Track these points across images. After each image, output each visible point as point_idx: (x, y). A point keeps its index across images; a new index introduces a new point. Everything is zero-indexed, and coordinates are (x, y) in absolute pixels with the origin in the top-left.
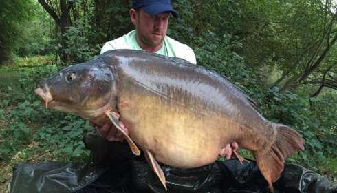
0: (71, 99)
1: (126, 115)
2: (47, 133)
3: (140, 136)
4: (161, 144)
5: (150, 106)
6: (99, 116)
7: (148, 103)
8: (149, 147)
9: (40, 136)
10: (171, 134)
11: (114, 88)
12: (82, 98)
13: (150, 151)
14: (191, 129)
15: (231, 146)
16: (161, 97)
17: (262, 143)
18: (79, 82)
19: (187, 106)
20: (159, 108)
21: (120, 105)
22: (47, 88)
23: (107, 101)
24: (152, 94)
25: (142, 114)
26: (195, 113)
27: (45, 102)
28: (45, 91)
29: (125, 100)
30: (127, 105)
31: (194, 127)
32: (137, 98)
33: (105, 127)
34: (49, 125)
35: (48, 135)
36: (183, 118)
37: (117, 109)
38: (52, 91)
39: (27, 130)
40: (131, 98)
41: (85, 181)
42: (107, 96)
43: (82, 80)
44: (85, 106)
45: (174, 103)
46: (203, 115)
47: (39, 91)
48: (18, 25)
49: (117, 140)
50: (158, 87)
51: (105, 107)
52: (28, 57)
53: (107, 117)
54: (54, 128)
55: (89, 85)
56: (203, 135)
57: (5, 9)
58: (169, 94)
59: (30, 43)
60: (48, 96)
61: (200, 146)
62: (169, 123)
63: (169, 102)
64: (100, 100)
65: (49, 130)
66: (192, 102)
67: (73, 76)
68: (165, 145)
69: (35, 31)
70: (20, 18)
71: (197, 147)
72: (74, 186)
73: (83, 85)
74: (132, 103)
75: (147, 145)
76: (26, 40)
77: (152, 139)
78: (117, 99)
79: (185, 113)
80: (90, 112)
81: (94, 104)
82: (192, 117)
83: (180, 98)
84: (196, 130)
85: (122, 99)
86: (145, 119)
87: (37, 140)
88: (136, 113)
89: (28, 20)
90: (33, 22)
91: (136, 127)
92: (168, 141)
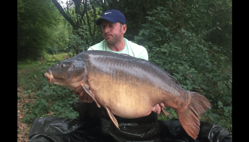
0: (63, 77)
1: (93, 86)
2: (60, 106)
3: (101, 99)
4: (113, 103)
5: (106, 81)
6: (78, 87)
7: (105, 79)
8: (107, 105)
9: (54, 108)
10: (118, 96)
11: (86, 71)
12: (69, 77)
13: (108, 107)
14: (129, 93)
15: (160, 105)
16: (112, 75)
17: (180, 103)
18: (67, 68)
19: (127, 80)
20: (111, 81)
21: (89, 80)
22: (51, 72)
23: (82, 78)
24: (107, 73)
25: (101, 85)
26: (132, 84)
27: (50, 80)
28: (50, 74)
29: (92, 77)
30: (93, 80)
31: (131, 92)
32: (98, 76)
33: (81, 94)
34: (61, 101)
35: (59, 107)
36: (125, 87)
37: (87, 82)
38: (53, 74)
39: (47, 104)
40: (95, 76)
41: (72, 129)
42: (83, 75)
43: (69, 67)
44: (70, 81)
45: (119, 78)
46: (137, 85)
47: (47, 74)
48: (48, 30)
49: (89, 102)
50: (110, 69)
51: (81, 82)
52: (56, 54)
53: (82, 87)
54: (64, 103)
55: (72, 70)
56: (137, 97)
57: (38, 18)
58: (117, 73)
59: (57, 43)
60: (51, 77)
61: (136, 104)
62: (117, 90)
63: (117, 78)
64: (79, 78)
65: (61, 104)
66: (130, 77)
67: (64, 65)
68: (115, 103)
69: (61, 33)
70: (49, 24)
71: (134, 104)
72: (66, 131)
73: (69, 70)
74: (96, 79)
75: (105, 103)
76: (54, 41)
77: (108, 99)
78: (87, 77)
79: (126, 84)
80: (73, 84)
81: (75, 80)
82: (130, 86)
83: (123, 75)
84: (133, 94)
85: (90, 76)
86: (103, 87)
87: (53, 111)
88: (98, 84)
89: (55, 25)
90: (59, 27)
91: (99, 93)
92: (116, 100)
